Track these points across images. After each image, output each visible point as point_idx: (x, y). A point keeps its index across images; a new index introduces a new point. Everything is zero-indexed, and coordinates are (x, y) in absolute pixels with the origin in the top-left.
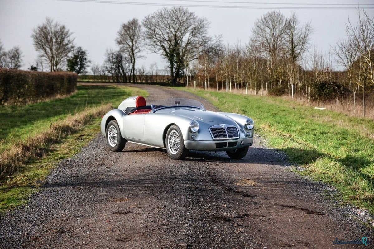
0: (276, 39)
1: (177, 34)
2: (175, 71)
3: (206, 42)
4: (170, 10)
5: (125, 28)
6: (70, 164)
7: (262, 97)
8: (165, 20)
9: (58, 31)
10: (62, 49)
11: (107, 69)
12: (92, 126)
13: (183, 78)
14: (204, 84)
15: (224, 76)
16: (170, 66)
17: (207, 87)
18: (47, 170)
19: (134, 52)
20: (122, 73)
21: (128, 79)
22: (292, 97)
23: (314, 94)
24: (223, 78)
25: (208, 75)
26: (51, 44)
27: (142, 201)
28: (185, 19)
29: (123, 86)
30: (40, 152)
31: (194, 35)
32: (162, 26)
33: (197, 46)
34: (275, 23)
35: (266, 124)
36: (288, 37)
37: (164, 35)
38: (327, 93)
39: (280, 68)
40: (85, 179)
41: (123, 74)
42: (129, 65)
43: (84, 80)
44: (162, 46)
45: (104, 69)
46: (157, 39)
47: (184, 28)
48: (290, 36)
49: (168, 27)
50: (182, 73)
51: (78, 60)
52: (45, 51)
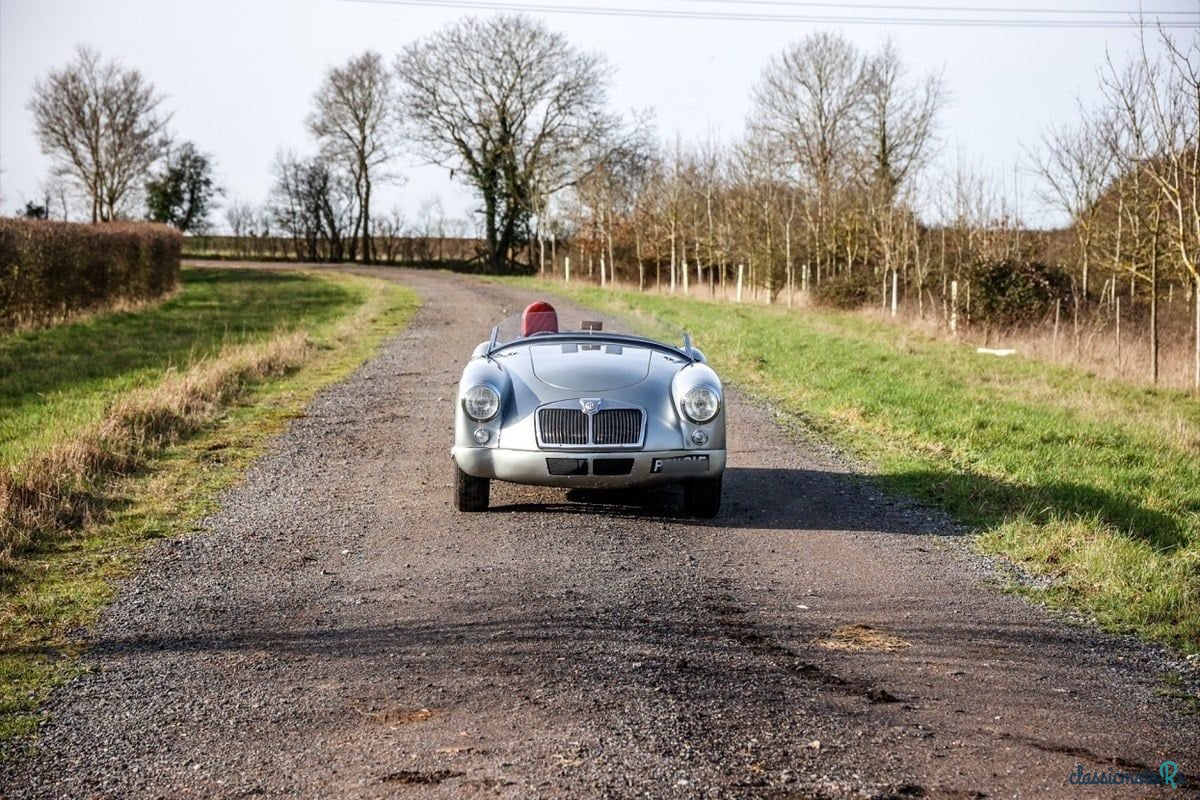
0: (831, 122)
1: (508, 103)
2: (502, 224)
3: (600, 131)
4: (487, 26)
5: (340, 84)
6: (187, 557)
7: (793, 312)
8: (469, 58)
9: (116, 88)
10: (130, 150)
11: (277, 217)
12: (250, 409)
13: (526, 248)
14: (596, 266)
15: (665, 240)
16: (485, 208)
17: (608, 277)
18: (104, 583)
19: (367, 162)
20: (328, 230)
21: (347, 248)
22: (894, 313)
23: (972, 302)
24: (660, 248)
25: (610, 239)
26: (93, 133)
27: (485, 720)
28: (534, 55)
29: (330, 272)
30: (75, 511)
31: (564, 108)
32: (459, 77)
33: (573, 145)
34: (828, 71)
35: (850, 406)
36: (868, 118)
37: (465, 107)
38: (1015, 301)
39: (847, 216)
40: (252, 623)
41: (330, 234)
42: (351, 202)
43: (201, 252)
44: (460, 142)
45: (269, 214)
46: (442, 118)
47: (532, 84)
48: (874, 112)
49: (479, 81)
50: (522, 233)
51: (184, 186)
52: (74, 154)
